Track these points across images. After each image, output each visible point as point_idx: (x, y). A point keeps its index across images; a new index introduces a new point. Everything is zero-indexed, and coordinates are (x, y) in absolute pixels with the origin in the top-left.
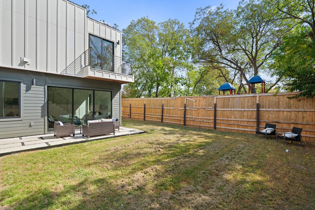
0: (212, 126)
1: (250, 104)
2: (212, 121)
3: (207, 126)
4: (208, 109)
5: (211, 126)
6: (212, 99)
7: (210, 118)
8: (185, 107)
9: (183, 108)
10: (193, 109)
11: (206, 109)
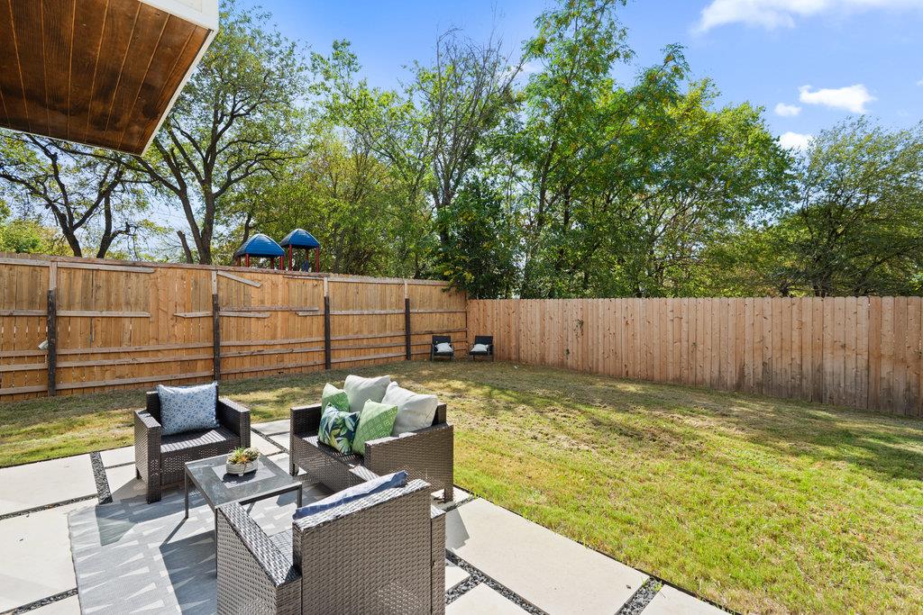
0: (320, 359)
1: (393, 300)
2: (320, 347)
3: (304, 363)
4: (306, 314)
5: (318, 362)
6: (315, 283)
7: (313, 339)
8: (216, 308)
9: (207, 310)
10: (252, 314)
11: (300, 314)
